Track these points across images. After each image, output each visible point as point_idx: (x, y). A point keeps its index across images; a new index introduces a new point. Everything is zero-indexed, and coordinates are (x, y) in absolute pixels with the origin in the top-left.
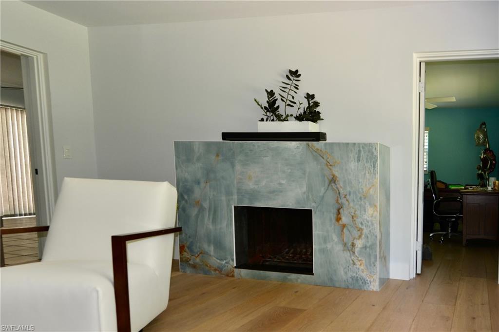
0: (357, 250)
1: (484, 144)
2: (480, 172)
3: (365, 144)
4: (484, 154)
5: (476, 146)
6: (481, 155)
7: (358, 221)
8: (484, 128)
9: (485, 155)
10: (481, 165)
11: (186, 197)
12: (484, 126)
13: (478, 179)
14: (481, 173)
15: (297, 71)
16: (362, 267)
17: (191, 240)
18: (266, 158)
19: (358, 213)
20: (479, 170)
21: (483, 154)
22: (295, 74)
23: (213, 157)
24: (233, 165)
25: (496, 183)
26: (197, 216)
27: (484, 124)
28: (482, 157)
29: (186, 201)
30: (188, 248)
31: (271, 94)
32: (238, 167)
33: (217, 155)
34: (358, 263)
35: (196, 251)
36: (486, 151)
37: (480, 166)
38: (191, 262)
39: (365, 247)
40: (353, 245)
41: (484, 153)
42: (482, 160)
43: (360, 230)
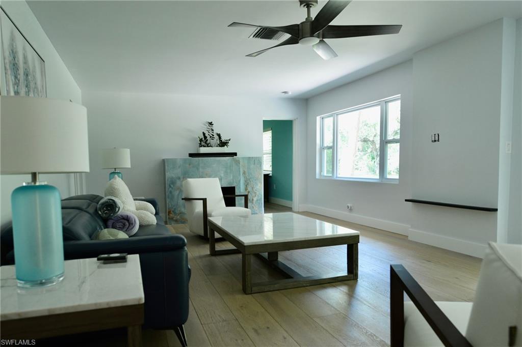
0: (254, 202)
3: (256, 158)
7: (254, 190)
11: (172, 186)
15: (212, 122)
16: (257, 209)
17: (175, 207)
18: (214, 165)
19: (254, 186)
22: (211, 124)
23: (188, 165)
24: (198, 169)
26: (178, 195)
29: (172, 188)
30: (173, 212)
31: (204, 134)
32: (201, 170)
33: (190, 165)
34: (254, 207)
35: (177, 212)
38: (174, 219)
39: (257, 200)
40: (253, 200)
43: (256, 193)
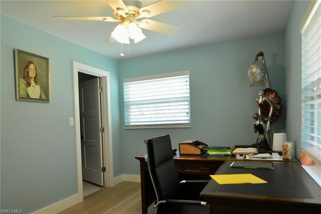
1: (262, 82)
2: (258, 122)
4: (263, 97)
5: (251, 86)
6: (259, 98)
8: (262, 60)
9: (264, 99)
10: (260, 113)
12: (261, 58)
13: (256, 132)
14: (259, 124)
20: (256, 119)
21: (261, 97)
25: (287, 146)
27: (261, 54)
28: (260, 101)
36: (267, 92)
37: (258, 114)
41: (264, 95)
42: (260, 105)
